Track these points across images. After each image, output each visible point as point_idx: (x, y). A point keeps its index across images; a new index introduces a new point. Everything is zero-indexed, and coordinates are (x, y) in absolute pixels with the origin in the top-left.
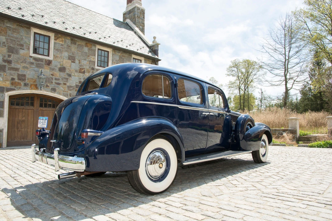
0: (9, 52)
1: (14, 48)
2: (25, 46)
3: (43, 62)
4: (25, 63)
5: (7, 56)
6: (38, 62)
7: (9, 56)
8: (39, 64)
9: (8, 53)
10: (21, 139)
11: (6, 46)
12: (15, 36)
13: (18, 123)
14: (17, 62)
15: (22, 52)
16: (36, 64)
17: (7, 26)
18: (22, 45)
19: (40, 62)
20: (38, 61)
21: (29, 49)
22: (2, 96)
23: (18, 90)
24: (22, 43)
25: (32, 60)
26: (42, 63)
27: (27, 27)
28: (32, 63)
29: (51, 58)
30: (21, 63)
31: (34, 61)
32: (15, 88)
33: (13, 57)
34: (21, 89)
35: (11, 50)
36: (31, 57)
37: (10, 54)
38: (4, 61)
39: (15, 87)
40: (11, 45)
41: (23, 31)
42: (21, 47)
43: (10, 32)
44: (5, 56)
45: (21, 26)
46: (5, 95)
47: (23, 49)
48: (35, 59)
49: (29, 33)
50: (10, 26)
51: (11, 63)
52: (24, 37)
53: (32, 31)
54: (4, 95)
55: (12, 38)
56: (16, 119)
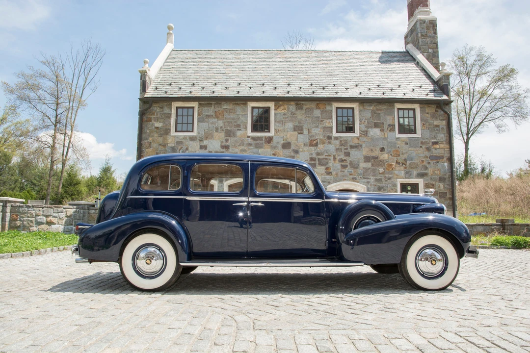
0: (226, 136)
1: (231, 131)
2: (242, 127)
3: (262, 140)
4: (243, 145)
5: (224, 141)
6: (257, 142)
7: (227, 141)
8: (258, 144)
9: (226, 138)
11: (223, 130)
12: (232, 116)
14: (235, 146)
15: (239, 133)
16: (255, 144)
17: (224, 109)
18: (239, 126)
19: (259, 142)
20: (257, 141)
21: (246, 128)
22: (222, 186)
24: (239, 123)
25: (250, 141)
26: (261, 142)
27: (244, 103)
28: (250, 144)
29: (272, 134)
30: (239, 146)
31: (252, 142)
33: (231, 140)
35: (229, 134)
36: (249, 137)
37: (228, 138)
38: (223, 147)
40: (229, 128)
41: (239, 109)
42: (238, 128)
43: (227, 114)
44: (222, 142)
45: (238, 104)
46: (223, 184)
47: (240, 130)
48: (254, 139)
49: (245, 111)
50: (227, 107)
51: (229, 148)
52: (240, 116)
53: (248, 107)
55: (229, 120)
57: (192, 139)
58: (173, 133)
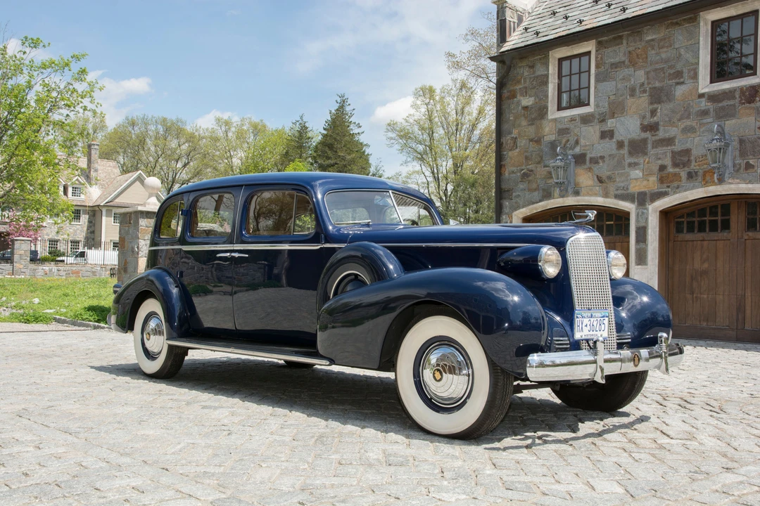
0: (652, 103)
1: (661, 89)
2: (685, 75)
3: (734, 98)
4: (688, 117)
5: (648, 115)
6: (720, 105)
7: (653, 113)
8: (723, 108)
9: (651, 107)
10: (700, 321)
11: (645, 91)
12: (664, 56)
13: (692, 277)
14: (671, 123)
15: (680, 91)
16: (715, 110)
17: (648, 42)
18: (679, 74)
19: (725, 103)
20: (720, 102)
21: (695, 76)
22: (643, 213)
23: (675, 193)
24: (679, 67)
25: (704, 104)
26: (731, 102)
27: (690, 18)
28: (705, 113)
30: (679, 120)
31: (710, 106)
32: (667, 190)
33: (663, 110)
34: (680, 189)
35: (658, 96)
36: (702, 96)
37: (655, 106)
38: (645, 128)
39: (668, 187)
40: (657, 84)
41: (679, 37)
42: (677, 81)
43: (653, 52)
44: (644, 117)
45: (677, 24)
46: (647, 209)
47: (683, 83)
48: (713, 98)
49: (694, 36)
50: (654, 37)
51: (658, 130)
52: (682, 51)
53: (702, 24)
54: (645, 211)
55: (658, 66)
56: (688, 267)
57: (586, 119)
58: (553, 114)
